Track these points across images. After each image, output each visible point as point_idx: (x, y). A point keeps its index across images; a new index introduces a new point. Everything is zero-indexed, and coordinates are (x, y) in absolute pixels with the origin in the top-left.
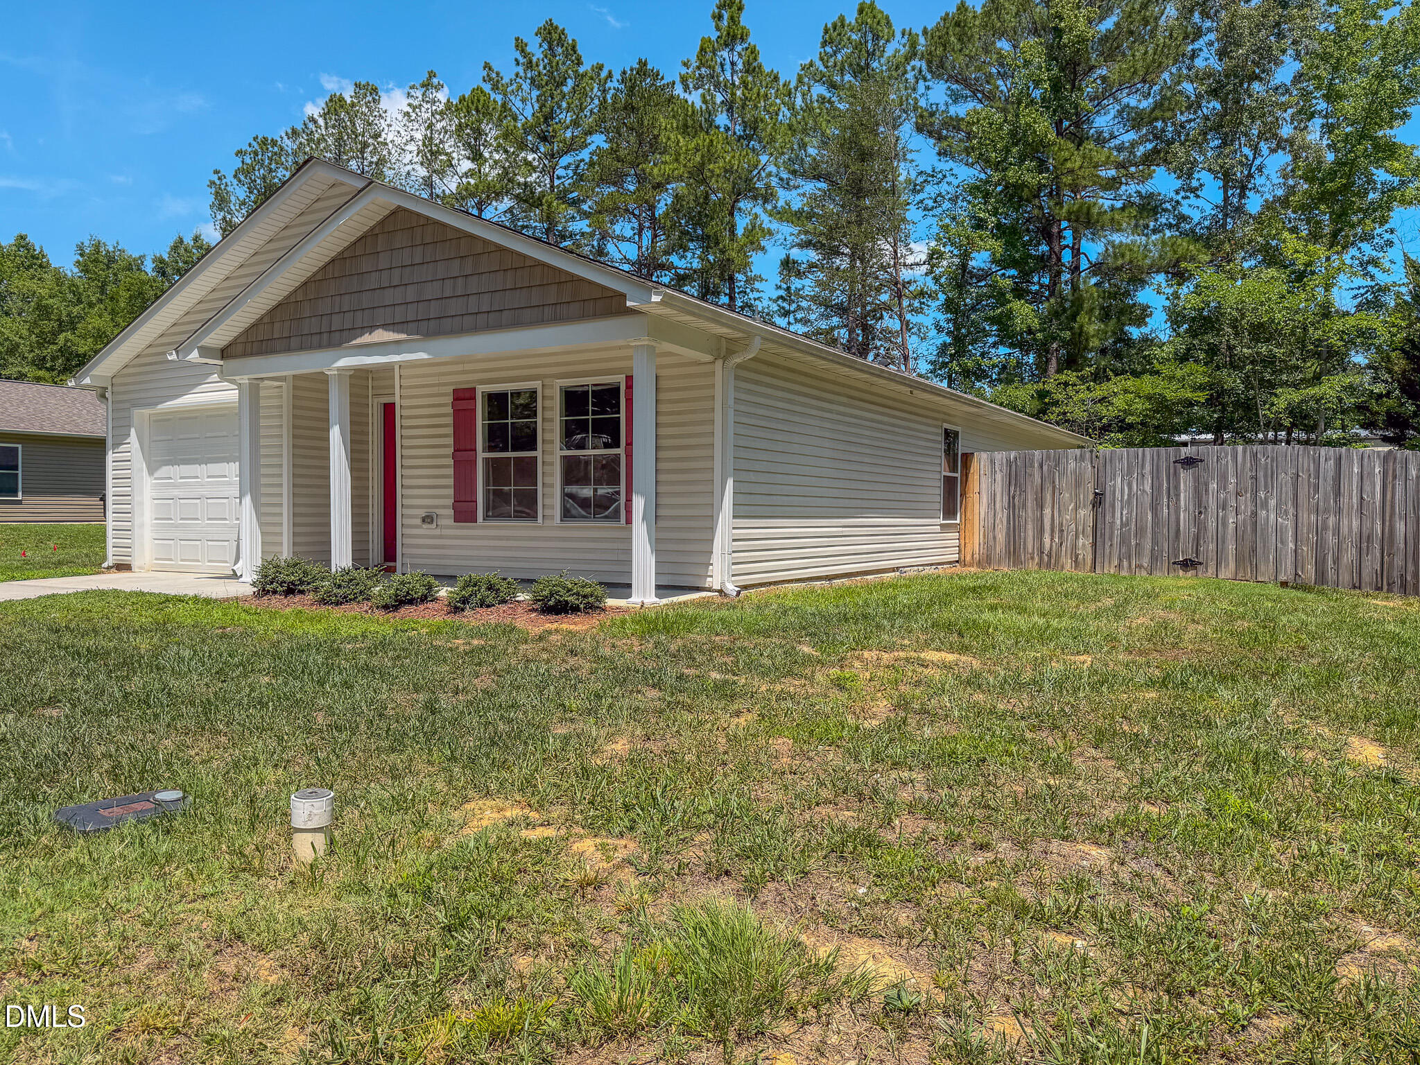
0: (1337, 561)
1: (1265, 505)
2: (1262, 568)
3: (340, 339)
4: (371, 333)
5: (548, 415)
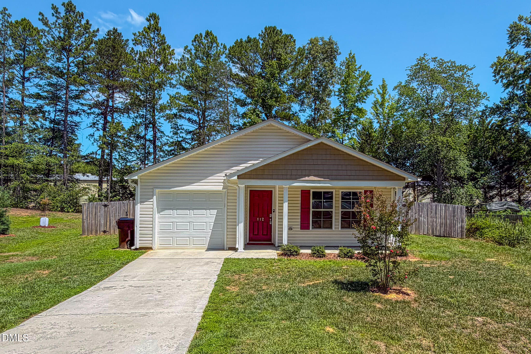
0: (436, 229)
1: (421, 216)
2: (421, 231)
3: (295, 178)
4: (308, 177)
5: (337, 199)
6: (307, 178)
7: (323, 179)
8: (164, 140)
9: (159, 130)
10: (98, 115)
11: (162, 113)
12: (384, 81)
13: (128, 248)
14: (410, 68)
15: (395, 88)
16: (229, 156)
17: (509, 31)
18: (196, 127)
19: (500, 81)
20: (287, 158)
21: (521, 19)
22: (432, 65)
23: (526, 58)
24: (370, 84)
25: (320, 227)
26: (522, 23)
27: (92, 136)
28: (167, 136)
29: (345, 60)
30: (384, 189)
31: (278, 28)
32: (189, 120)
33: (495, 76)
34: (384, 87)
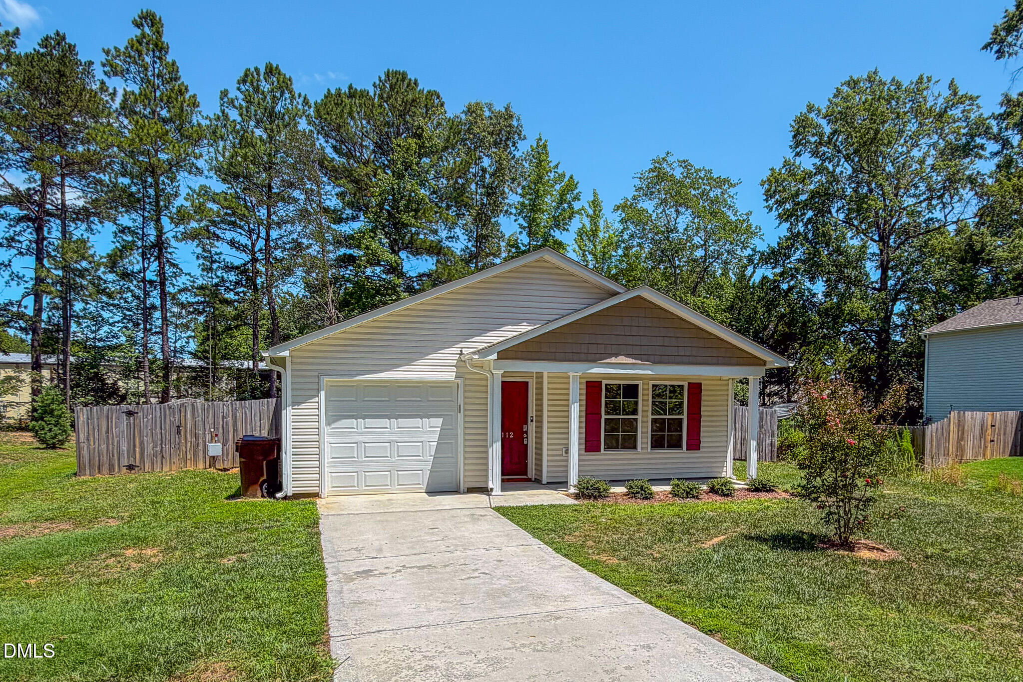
3: (595, 358)
4: (616, 357)
5: (646, 398)
6: (613, 360)
7: (640, 362)
8: (182, 281)
9: (168, 261)
10: (20, 219)
11: (182, 227)
12: (595, 194)
13: (263, 496)
14: (639, 176)
15: (617, 208)
16: (468, 315)
17: (793, 127)
18: (247, 259)
19: (774, 209)
20: (579, 322)
21: (810, 108)
22: (678, 173)
23: (815, 174)
24: (577, 198)
25: (617, 447)
26: (812, 115)
27: (6, 266)
28: (186, 274)
29: (530, 150)
30: (717, 380)
31: (411, 76)
32: (232, 243)
33: (767, 200)
34: (596, 204)
